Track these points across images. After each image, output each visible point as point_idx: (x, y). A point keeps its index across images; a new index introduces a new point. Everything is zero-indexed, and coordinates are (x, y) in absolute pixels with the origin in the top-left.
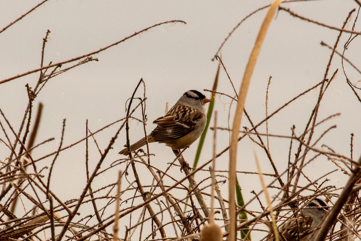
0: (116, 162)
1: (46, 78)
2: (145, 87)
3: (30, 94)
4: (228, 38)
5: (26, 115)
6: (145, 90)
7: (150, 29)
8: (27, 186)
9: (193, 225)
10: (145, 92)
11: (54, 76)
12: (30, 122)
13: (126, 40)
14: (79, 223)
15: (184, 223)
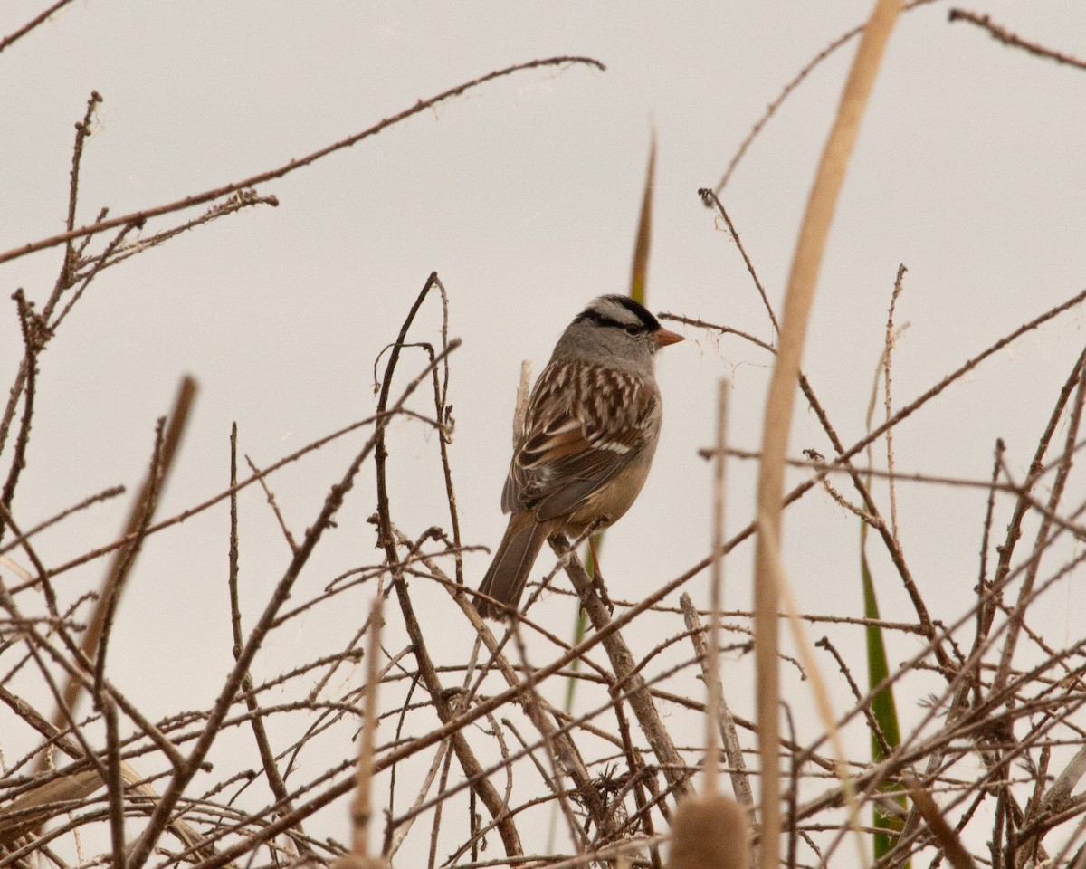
0: (344, 577)
1: (89, 267)
2: (445, 302)
3: (29, 327)
4: (763, 122)
5: (12, 404)
6: (446, 315)
7: (472, 89)
8: (21, 665)
9: (623, 811)
10: (446, 320)
11: (116, 261)
12: (30, 428)
13: (384, 130)
14: (207, 800)
15: (588, 801)
